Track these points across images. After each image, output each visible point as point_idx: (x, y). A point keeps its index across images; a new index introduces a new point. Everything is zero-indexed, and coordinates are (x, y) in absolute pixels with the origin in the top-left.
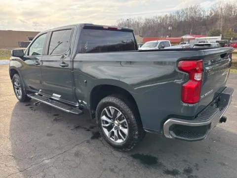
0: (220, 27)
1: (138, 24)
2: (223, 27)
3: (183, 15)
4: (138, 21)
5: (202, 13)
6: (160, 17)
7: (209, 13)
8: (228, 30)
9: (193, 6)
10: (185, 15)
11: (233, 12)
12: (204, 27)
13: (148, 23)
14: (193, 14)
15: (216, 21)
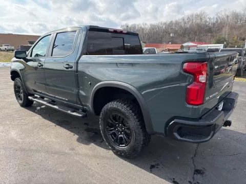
0: (225, 35)
1: (143, 29)
2: (229, 35)
3: (189, 22)
4: (143, 27)
5: (208, 20)
6: (165, 24)
7: (215, 20)
8: (234, 38)
9: (198, 13)
10: (191, 22)
11: (239, 20)
12: (210, 34)
13: (153, 29)
14: (198, 21)
15: (222, 28)
